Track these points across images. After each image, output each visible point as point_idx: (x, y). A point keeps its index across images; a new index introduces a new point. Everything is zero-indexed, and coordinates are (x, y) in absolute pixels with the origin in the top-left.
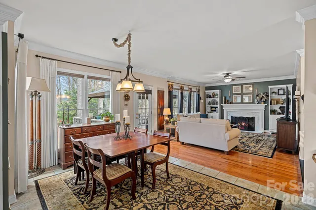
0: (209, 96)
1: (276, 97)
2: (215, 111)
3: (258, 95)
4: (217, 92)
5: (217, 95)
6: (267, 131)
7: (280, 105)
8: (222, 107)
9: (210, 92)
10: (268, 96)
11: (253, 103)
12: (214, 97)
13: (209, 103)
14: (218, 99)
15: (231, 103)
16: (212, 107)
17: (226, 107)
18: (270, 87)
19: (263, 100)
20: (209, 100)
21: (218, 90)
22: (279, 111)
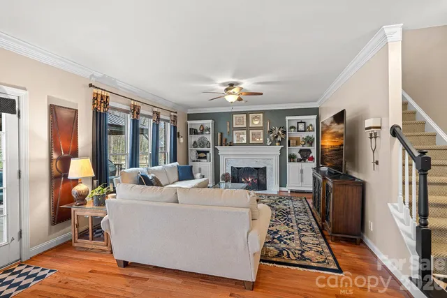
0: (194, 132)
1: (294, 134)
2: (205, 158)
3: (271, 132)
4: (208, 123)
5: (209, 129)
6: (283, 189)
7: (300, 147)
8: (216, 151)
9: (197, 124)
10: (284, 132)
11: (264, 144)
12: (202, 132)
13: (195, 144)
14: (209, 137)
15: (231, 144)
16: (199, 152)
17: (223, 150)
18: (287, 118)
19: (279, 139)
20: (193, 139)
21: (210, 121)
22: (299, 156)
